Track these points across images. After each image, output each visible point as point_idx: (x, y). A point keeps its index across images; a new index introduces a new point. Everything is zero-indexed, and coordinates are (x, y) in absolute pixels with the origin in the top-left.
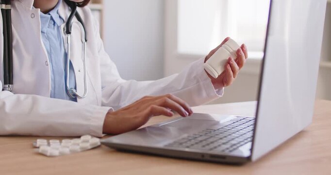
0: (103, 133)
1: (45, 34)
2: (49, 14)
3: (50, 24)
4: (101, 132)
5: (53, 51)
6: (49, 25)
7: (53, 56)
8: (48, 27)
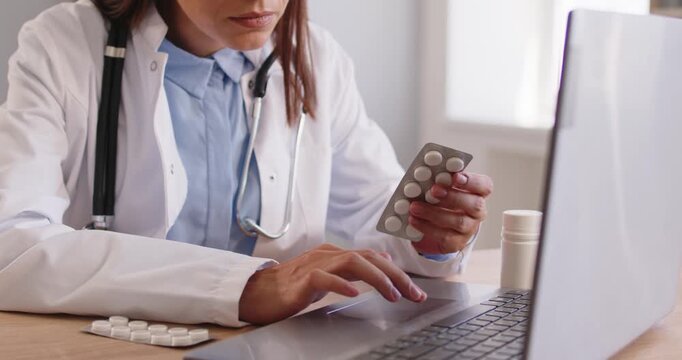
0: (240, 319)
1: (201, 102)
2: (213, 58)
3: (215, 79)
4: (236, 316)
5: (211, 136)
6: (211, 80)
7: (211, 147)
8: (209, 85)
